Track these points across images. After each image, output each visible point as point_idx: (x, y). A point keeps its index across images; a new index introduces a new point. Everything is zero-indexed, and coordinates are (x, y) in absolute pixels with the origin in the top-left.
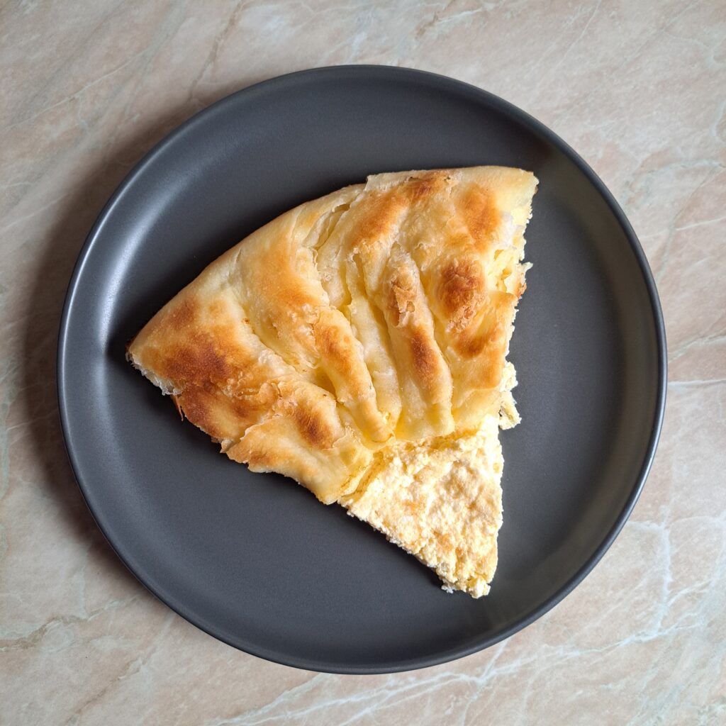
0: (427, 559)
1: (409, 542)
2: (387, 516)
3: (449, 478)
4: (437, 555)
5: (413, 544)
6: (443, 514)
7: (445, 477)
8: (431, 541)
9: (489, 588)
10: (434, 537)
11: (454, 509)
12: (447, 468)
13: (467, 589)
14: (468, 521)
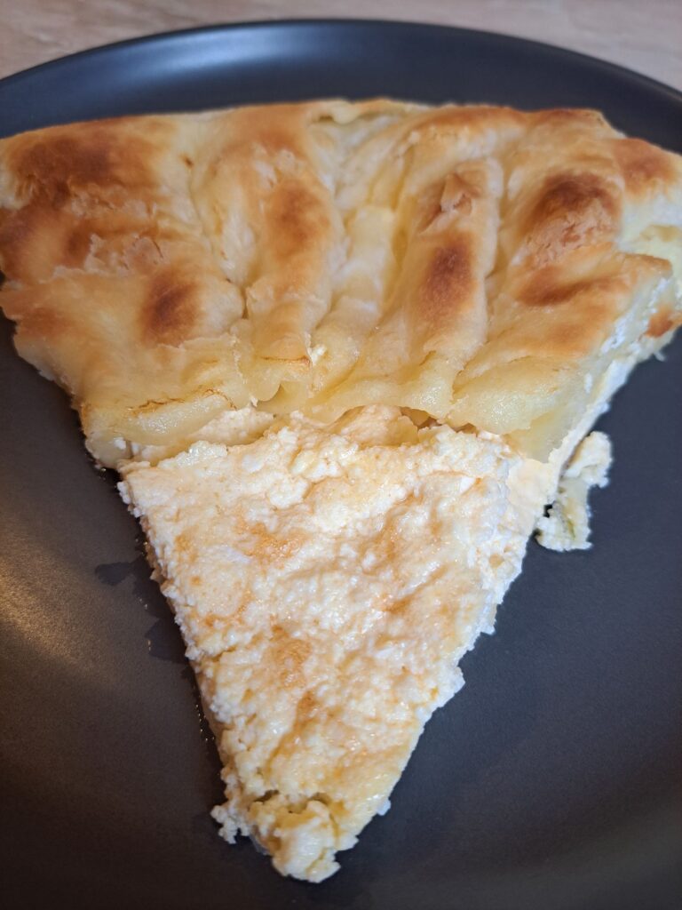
0: (221, 679)
1: (203, 611)
2: (195, 528)
3: (380, 526)
4: (249, 681)
5: (209, 623)
6: (321, 589)
7: (372, 519)
8: (257, 639)
9: (331, 868)
10: (269, 634)
11: (354, 594)
12: (387, 495)
13: (271, 831)
14: (371, 643)
